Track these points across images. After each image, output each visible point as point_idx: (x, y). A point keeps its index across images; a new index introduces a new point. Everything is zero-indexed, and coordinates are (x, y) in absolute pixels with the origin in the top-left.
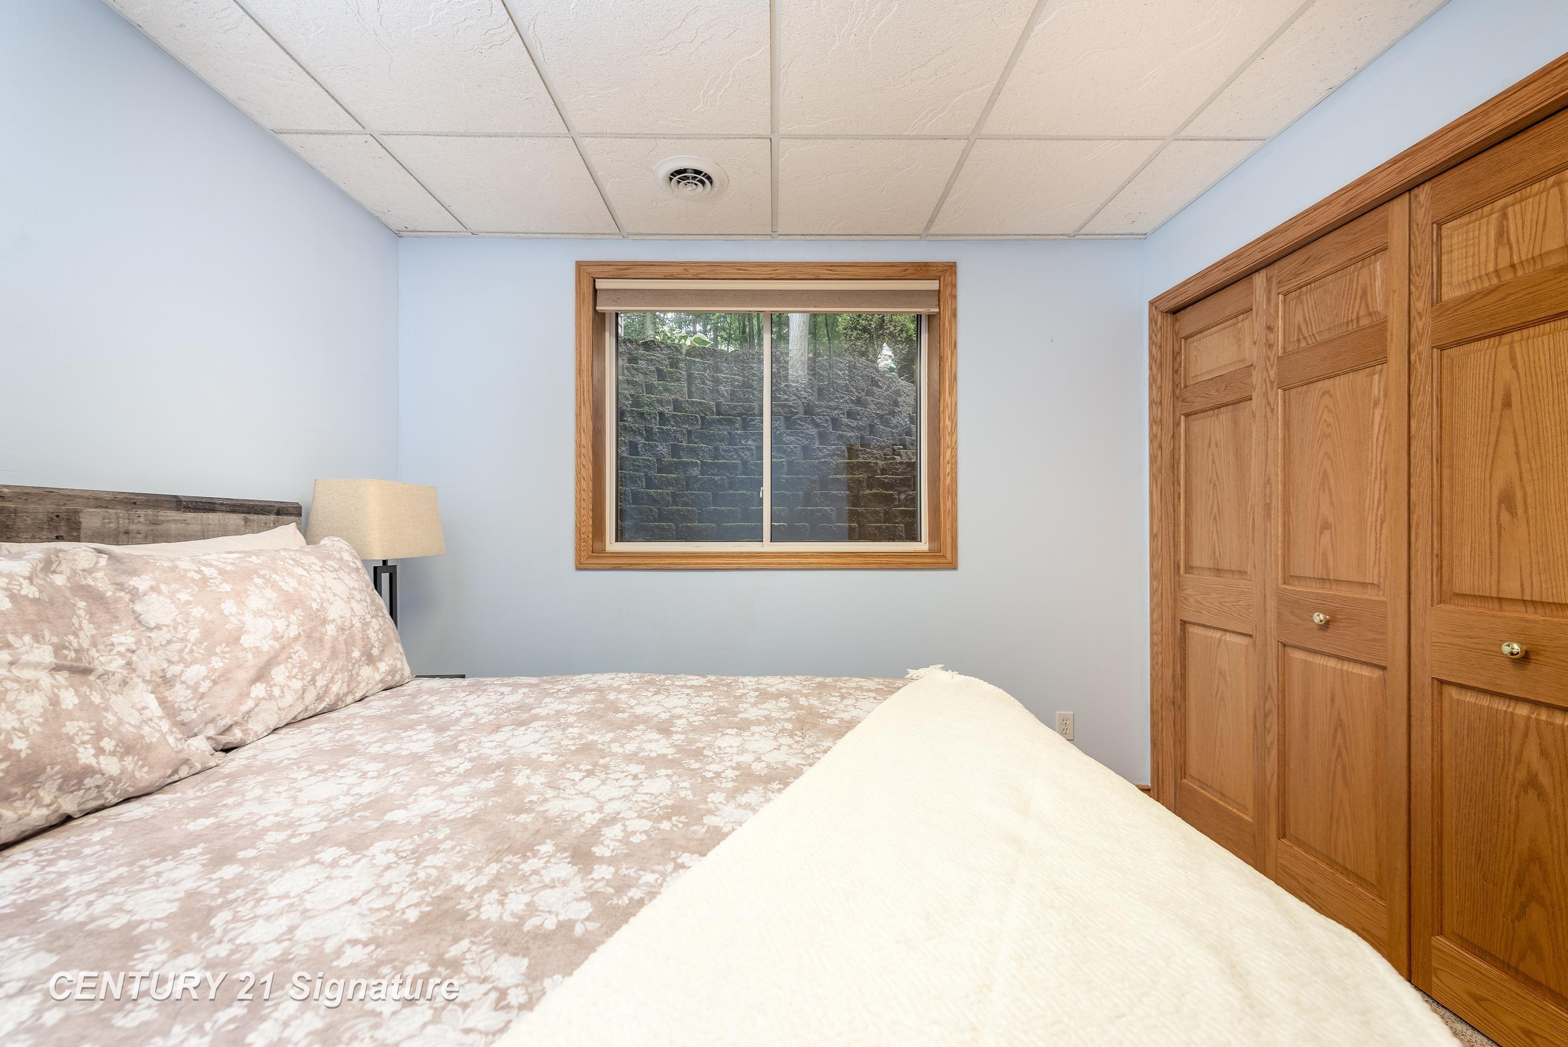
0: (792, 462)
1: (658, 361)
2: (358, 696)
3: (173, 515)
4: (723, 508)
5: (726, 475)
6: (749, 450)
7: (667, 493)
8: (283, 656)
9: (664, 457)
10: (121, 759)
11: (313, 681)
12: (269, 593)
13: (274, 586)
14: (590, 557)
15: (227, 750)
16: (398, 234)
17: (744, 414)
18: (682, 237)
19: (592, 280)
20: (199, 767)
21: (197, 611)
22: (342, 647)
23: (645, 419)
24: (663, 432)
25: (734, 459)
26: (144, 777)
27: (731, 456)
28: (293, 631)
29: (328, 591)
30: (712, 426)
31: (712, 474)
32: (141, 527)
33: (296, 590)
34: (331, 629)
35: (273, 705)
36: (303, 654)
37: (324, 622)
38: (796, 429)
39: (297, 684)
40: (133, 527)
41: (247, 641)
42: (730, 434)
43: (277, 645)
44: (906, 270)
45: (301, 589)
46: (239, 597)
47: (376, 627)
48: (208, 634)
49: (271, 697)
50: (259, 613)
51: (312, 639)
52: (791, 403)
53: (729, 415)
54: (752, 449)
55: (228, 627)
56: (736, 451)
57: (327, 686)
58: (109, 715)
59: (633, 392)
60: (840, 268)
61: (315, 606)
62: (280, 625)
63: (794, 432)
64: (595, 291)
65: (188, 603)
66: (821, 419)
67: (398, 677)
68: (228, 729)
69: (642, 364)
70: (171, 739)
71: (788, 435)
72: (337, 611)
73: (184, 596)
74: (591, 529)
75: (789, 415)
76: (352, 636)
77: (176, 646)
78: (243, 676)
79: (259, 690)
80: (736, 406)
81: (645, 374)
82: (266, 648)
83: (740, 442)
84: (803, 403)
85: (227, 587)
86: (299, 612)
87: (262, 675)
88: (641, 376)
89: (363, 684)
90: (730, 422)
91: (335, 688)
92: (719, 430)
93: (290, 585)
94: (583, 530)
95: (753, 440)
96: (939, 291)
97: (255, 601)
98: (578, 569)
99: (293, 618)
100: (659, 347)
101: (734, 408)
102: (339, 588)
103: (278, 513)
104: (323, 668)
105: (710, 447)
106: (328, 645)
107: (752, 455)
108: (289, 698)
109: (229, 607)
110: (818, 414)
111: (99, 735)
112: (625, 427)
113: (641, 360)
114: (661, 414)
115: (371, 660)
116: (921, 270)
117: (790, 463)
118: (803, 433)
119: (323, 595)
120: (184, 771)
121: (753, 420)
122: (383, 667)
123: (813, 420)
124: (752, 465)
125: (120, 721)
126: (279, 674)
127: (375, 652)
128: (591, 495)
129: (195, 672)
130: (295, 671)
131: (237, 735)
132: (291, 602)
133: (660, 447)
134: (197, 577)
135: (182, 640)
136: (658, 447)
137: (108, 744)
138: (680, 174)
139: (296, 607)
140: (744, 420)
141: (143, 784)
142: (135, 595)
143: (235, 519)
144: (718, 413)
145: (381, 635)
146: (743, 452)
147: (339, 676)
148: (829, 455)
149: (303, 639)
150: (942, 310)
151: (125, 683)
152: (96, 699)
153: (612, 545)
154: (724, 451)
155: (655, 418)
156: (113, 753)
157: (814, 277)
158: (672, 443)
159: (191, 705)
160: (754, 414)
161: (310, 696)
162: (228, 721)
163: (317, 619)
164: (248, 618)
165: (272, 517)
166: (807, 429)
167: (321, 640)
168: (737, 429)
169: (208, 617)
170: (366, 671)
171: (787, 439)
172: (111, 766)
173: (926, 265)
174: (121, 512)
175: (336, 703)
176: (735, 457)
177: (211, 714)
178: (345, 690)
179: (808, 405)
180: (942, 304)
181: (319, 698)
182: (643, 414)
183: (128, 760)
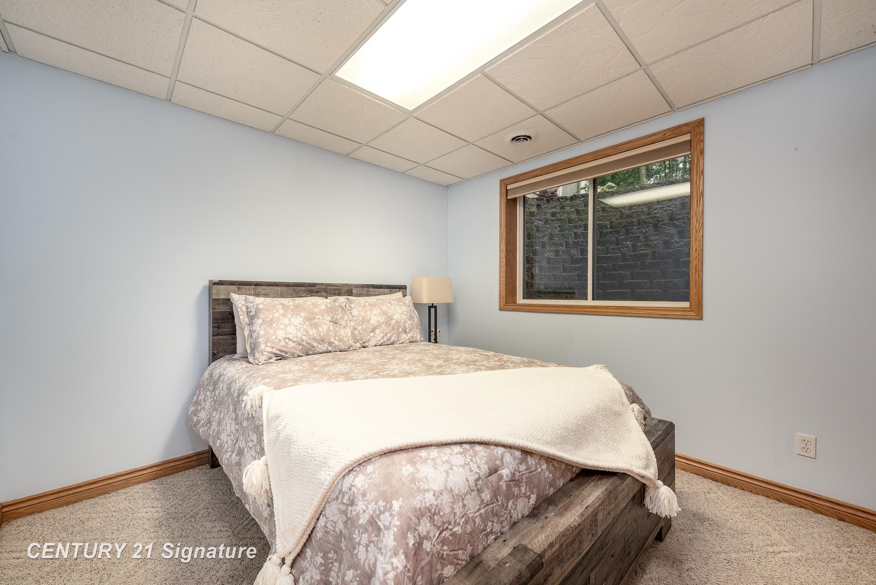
0: (655, 252)
1: (577, 205)
2: (401, 342)
3: (372, 289)
4: (607, 282)
5: (611, 263)
6: (627, 247)
7: (574, 275)
8: (379, 327)
9: (575, 256)
10: (339, 342)
11: (386, 335)
12: (379, 311)
13: (380, 308)
14: (504, 305)
15: (364, 347)
16: (447, 187)
17: (627, 226)
18: (540, 156)
19: (505, 186)
20: (354, 348)
21: (362, 313)
22: (396, 327)
23: (565, 237)
24: (575, 243)
25: (618, 253)
26: (343, 347)
27: (616, 252)
28: (382, 321)
29: (395, 311)
30: (606, 236)
31: (603, 263)
32: (365, 293)
33: (386, 310)
34: (393, 322)
35: (375, 339)
36: (384, 327)
37: (392, 319)
38: (661, 231)
39: (382, 335)
40: (363, 293)
41: (371, 322)
42: (617, 239)
43: (378, 324)
44: (665, 134)
45: (387, 310)
46: (371, 310)
47: (409, 323)
48: (363, 319)
49: (374, 337)
50: (375, 315)
51: (387, 323)
52: (658, 215)
53: (617, 228)
54: (629, 246)
55: (368, 318)
56: (619, 248)
57: (390, 337)
58: (339, 333)
59: (560, 224)
60: (621, 146)
61: (390, 315)
62: (380, 319)
63: (659, 233)
64: (507, 190)
65: (360, 311)
66: (680, 222)
67: (414, 339)
68: (364, 343)
69: (567, 209)
70: (351, 342)
71: (654, 235)
72: (397, 317)
73: (360, 310)
74: (505, 293)
75: (657, 223)
76: (400, 325)
77: (357, 321)
78: (369, 330)
79: (372, 334)
80: (623, 222)
81: (569, 213)
82: (375, 324)
83: (622, 243)
84: (668, 214)
85: (369, 308)
86: (385, 316)
87: (373, 331)
88: (566, 215)
89: (402, 339)
90: (618, 232)
91: (393, 338)
92: (610, 237)
93: (385, 308)
94: (502, 293)
95: (630, 241)
96: (691, 140)
97: (375, 312)
98: (500, 310)
99: (383, 317)
100: (578, 197)
101: (621, 224)
102: (400, 311)
103: (399, 289)
104: (389, 332)
105: (603, 248)
106: (392, 326)
107: (629, 250)
108: (379, 338)
109: (368, 313)
110: (679, 219)
111: (335, 336)
112: (553, 243)
113: (566, 206)
114: (575, 233)
115: (405, 332)
116: (677, 131)
117: (654, 253)
118: (664, 233)
119: (393, 312)
120: (351, 349)
121: (632, 229)
122: (410, 335)
123: (674, 223)
124: (628, 256)
125: (341, 335)
126: (377, 331)
127: (407, 330)
128: (505, 279)
129: (360, 328)
130: (382, 331)
131: (366, 344)
132: (384, 313)
133: (573, 251)
134: (363, 305)
135: (358, 320)
136: (571, 251)
137: (337, 338)
138: (516, 139)
139: (385, 314)
140: (627, 230)
141: (343, 349)
142: (352, 308)
143: (387, 290)
144: (611, 228)
145: (410, 326)
146: (623, 249)
147: (394, 335)
148: (684, 245)
149: (385, 323)
150: (692, 152)
151: (344, 327)
152: (337, 329)
153: (520, 300)
154: (612, 249)
155: (571, 236)
156: (337, 340)
157: (606, 156)
158: (580, 248)
159: (358, 335)
160: (634, 225)
161: (385, 339)
162: (364, 341)
163: (390, 318)
164: (372, 316)
165: (398, 290)
166: (669, 230)
167: (390, 324)
168: (622, 236)
169: (364, 315)
170: (404, 336)
171: (653, 238)
172: (337, 343)
173: (680, 127)
174: (361, 289)
175: (393, 343)
176: (618, 252)
177: (361, 338)
178: (396, 339)
179: (672, 214)
180: (692, 148)
181: (388, 340)
182: (564, 235)
183: (340, 343)
